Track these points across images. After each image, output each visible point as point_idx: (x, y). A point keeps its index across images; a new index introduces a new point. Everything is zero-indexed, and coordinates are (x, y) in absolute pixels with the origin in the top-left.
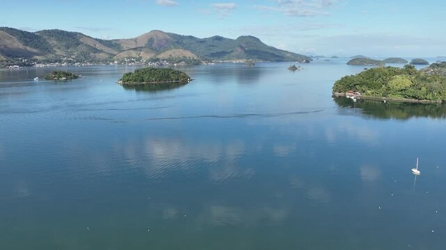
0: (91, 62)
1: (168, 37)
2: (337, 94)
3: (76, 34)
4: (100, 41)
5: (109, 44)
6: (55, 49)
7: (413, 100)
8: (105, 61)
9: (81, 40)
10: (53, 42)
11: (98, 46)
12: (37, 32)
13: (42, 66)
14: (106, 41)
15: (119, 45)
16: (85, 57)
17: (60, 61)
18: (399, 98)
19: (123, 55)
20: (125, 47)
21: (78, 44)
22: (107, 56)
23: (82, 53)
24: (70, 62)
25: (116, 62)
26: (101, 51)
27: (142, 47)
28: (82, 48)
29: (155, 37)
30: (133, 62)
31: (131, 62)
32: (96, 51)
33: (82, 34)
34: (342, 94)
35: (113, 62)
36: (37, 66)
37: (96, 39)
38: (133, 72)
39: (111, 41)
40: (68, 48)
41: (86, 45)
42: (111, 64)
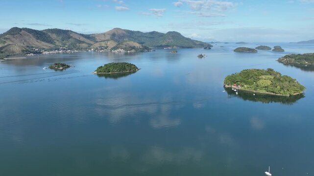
0: (77, 49)
1: (124, 32)
2: (227, 86)
3: (68, 31)
4: (83, 35)
5: (88, 37)
6: (55, 41)
7: (272, 94)
8: (86, 49)
9: (71, 35)
10: (54, 36)
11: (82, 39)
12: (44, 30)
13: (47, 53)
14: (86, 35)
15: (94, 38)
16: (73, 47)
17: (58, 49)
18: (263, 92)
19: (97, 45)
20: (98, 39)
21: (69, 38)
22: (87, 46)
23: (72, 44)
24: (64, 49)
25: (92, 50)
26: (83, 42)
27: (108, 40)
28: (71, 41)
29: (116, 33)
30: (103, 49)
31: (102, 49)
32: (80, 42)
33: (72, 31)
34: (229, 86)
35: (91, 49)
36: (44, 53)
37: (80, 34)
38: (103, 66)
39: (89, 35)
40: (63, 41)
41: (74, 38)
42: (89, 51)
